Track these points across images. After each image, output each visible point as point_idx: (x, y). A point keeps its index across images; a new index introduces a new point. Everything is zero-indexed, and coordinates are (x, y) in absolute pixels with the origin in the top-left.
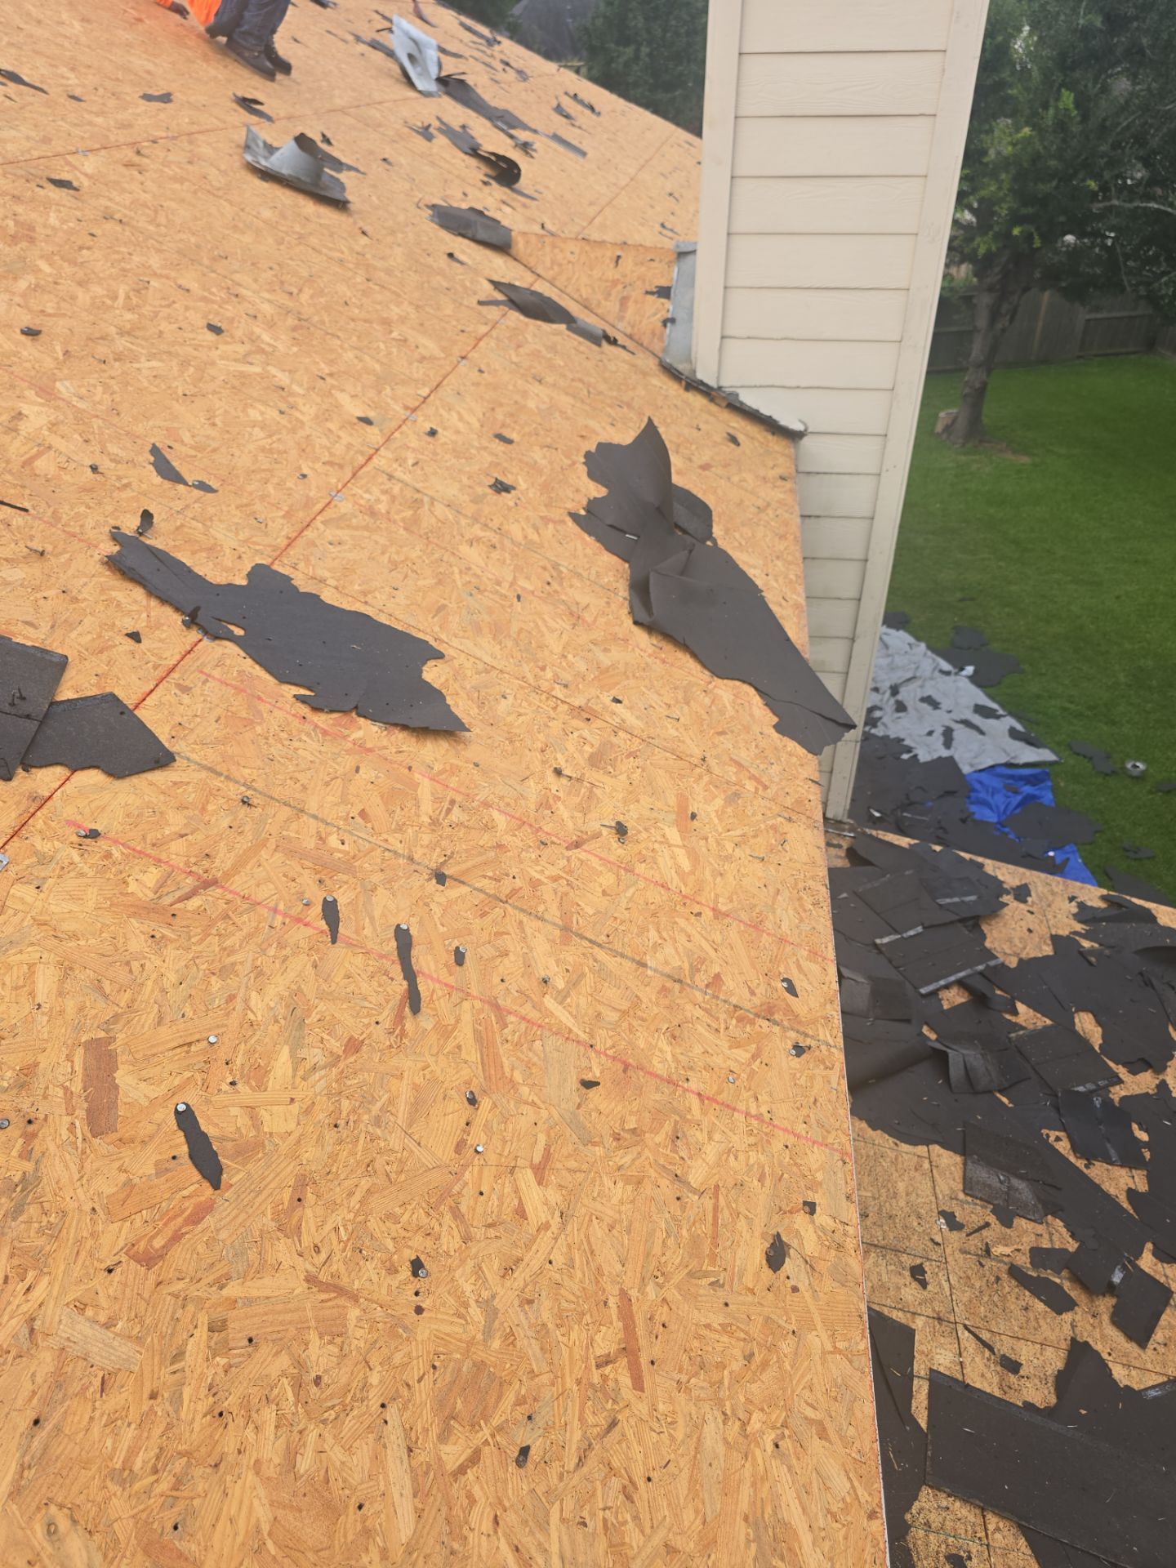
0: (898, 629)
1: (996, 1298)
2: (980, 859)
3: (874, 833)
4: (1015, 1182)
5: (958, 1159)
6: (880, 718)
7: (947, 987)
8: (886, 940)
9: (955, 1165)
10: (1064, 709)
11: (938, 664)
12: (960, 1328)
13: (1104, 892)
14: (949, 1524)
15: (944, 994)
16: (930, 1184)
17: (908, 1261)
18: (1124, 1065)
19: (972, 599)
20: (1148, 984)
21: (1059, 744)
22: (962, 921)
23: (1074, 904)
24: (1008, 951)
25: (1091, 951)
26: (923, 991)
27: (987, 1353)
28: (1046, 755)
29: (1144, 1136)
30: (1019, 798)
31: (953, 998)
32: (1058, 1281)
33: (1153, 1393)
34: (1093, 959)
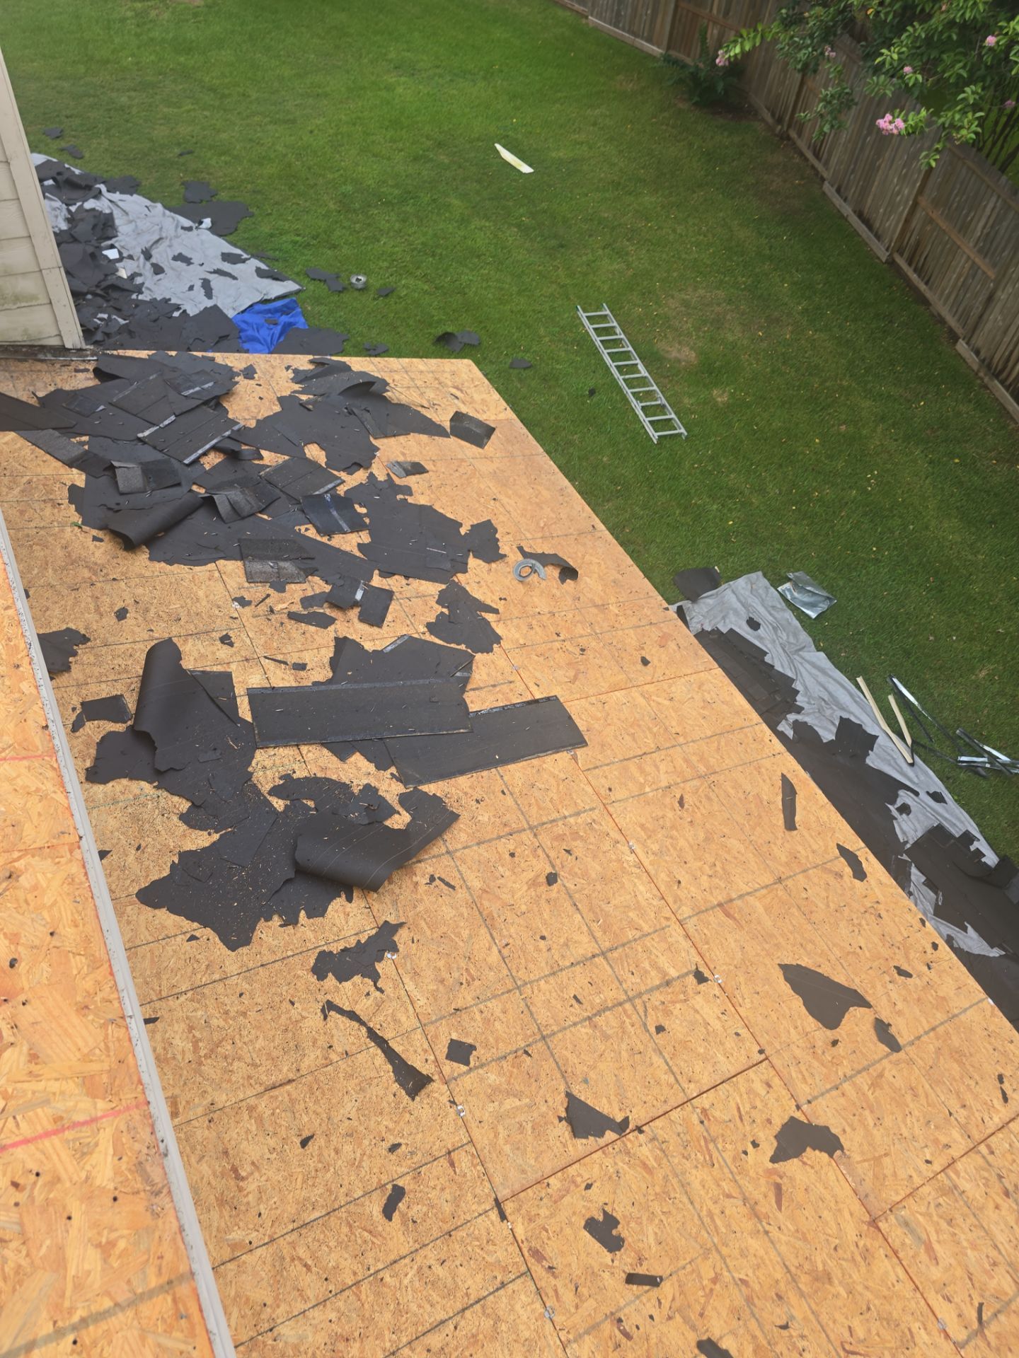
0: (132, 195)
1: (283, 635)
2: (210, 354)
3: (115, 353)
4: (282, 564)
5: (239, 563)
6: (143, 284)
7: (205, 454)
8: (147, 433)
9: (238, 568)
10: (296, 243)
11: (178, 221)
12: (262, 660)
13: (311, 357)
14: (278, 762)
15: (203, 460)
16: (222, 585)
17: (217, 635)
18: (344, 470)
19: (190, 152)
20: (351, 413)
21: (298, 274)
22: (206, 403)
23: (290, 371)
24: (247, 417)
25: (308, 402)
26: (187, 461)
27: (283, 666)
28: (290, 286)
29: (363, 510)
30: (279, 328)
31: (212, 460)
32: (322, 611)
33: (389, 648)
34: (310, 407)
